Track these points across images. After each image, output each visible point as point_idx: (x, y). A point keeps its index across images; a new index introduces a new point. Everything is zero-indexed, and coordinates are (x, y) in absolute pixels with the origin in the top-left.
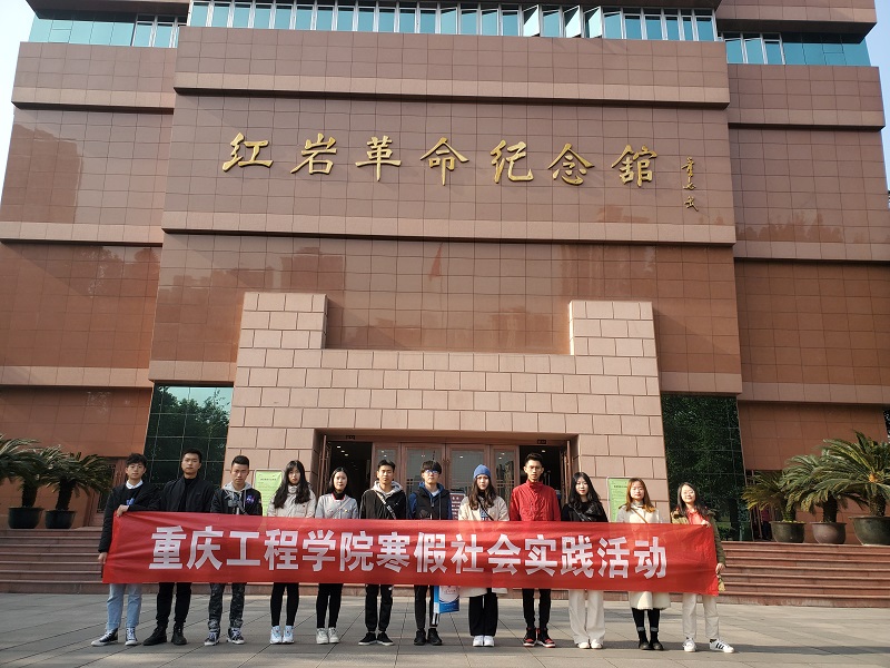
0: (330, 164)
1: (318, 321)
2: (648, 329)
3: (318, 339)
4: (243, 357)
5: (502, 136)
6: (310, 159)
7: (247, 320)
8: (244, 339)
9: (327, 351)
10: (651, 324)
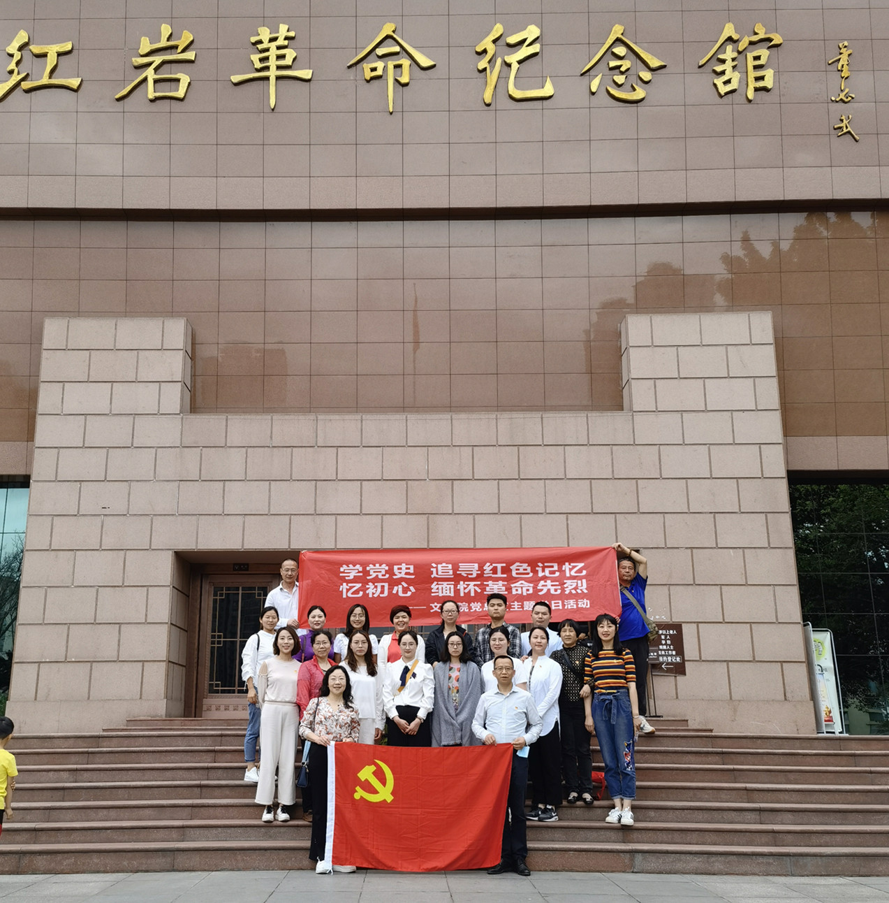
0: (185, 79)
1: (175, 365)
2: (765, 361)
3: (173, 397)
4: (45, 431)
5: (496, 16)
6: (150, 73)
7: (50, 366)
8: (47, 399)
9: (193, 417)
10: (771, 351)
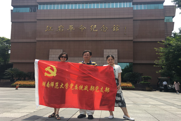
0: (63, 30)
5: (92, 24)
6: (60, 29)
7: (50, 53)
10: (117, 53)
